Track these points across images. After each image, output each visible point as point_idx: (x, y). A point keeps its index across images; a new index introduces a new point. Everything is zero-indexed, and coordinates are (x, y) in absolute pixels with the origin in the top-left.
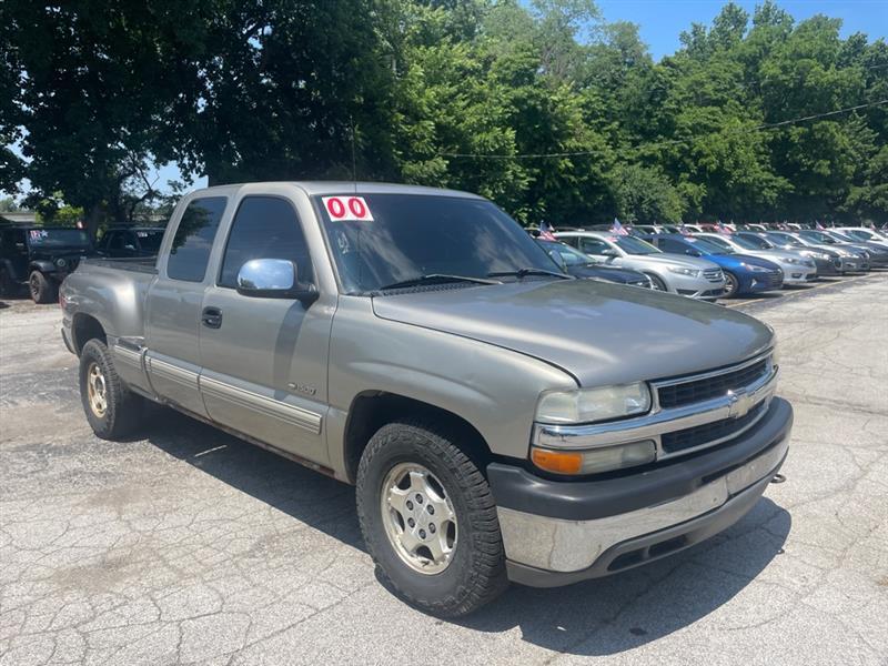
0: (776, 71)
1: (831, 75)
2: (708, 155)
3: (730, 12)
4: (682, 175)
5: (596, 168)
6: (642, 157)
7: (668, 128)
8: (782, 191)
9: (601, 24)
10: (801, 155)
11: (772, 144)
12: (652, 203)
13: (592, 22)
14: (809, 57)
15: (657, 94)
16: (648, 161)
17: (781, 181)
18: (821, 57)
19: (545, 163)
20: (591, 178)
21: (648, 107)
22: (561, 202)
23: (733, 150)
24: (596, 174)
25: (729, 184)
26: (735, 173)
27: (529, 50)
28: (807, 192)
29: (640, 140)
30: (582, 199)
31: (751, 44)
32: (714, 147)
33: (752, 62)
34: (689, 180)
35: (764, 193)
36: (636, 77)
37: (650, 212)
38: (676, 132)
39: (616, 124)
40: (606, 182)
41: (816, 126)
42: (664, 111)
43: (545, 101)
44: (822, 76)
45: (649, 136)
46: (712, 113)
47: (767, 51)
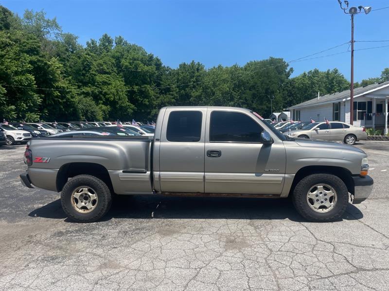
0: (127, 64)
1: (146, 68)
2: (109, 94)
3: (106, 37)
4: (100, 101)
5: (68, 96)
6: (83, 93)
7: (93, 82)
8: (133, 109)
9: (60, 32)
10: (138, 97)
11: (128, 92)
12: (92, 112)
13: (57, 31)
14: (138, 60)
15: (87, 67)
16: (87, 94)
17: (133, 106)
18: (142, 61)
19: (47, 92)
20: (67, 101)
21: (84, 72)
22: (55, 110)
23: (118, 93)
24: (69, 99)
25: (118, 106)
26: (120, 102)
27: (35, 39)
28: (141, 110)
29: (81, 86)
30: (63, 109)
31: (117, 52)
32: (111, 91)
33: (118, 59)
34: (103, 104)
35: (128, 110)
36: (76, 58)
37: (91, 117)
38: (96, 84)
39: (70, 77)
40: (74, 103)
41: (142, 86)
42: (90, 74)
43: (46, 64)
44: (144, 68)
45: (85, 84)
46: (108, 77)
47: (123, 55)
